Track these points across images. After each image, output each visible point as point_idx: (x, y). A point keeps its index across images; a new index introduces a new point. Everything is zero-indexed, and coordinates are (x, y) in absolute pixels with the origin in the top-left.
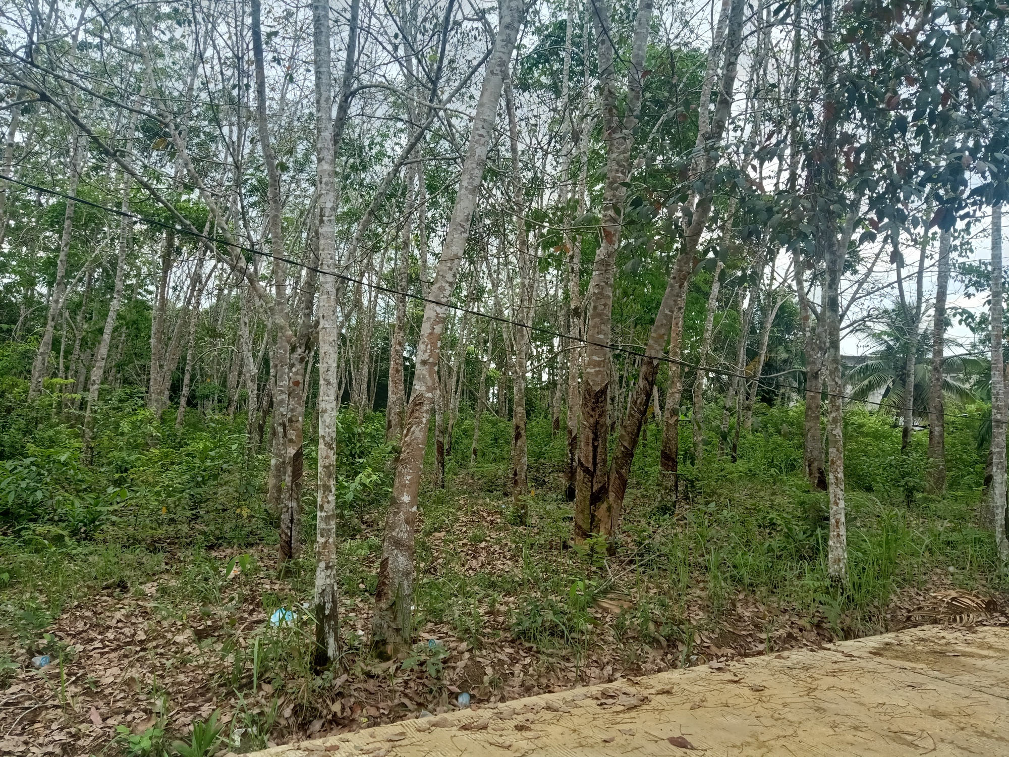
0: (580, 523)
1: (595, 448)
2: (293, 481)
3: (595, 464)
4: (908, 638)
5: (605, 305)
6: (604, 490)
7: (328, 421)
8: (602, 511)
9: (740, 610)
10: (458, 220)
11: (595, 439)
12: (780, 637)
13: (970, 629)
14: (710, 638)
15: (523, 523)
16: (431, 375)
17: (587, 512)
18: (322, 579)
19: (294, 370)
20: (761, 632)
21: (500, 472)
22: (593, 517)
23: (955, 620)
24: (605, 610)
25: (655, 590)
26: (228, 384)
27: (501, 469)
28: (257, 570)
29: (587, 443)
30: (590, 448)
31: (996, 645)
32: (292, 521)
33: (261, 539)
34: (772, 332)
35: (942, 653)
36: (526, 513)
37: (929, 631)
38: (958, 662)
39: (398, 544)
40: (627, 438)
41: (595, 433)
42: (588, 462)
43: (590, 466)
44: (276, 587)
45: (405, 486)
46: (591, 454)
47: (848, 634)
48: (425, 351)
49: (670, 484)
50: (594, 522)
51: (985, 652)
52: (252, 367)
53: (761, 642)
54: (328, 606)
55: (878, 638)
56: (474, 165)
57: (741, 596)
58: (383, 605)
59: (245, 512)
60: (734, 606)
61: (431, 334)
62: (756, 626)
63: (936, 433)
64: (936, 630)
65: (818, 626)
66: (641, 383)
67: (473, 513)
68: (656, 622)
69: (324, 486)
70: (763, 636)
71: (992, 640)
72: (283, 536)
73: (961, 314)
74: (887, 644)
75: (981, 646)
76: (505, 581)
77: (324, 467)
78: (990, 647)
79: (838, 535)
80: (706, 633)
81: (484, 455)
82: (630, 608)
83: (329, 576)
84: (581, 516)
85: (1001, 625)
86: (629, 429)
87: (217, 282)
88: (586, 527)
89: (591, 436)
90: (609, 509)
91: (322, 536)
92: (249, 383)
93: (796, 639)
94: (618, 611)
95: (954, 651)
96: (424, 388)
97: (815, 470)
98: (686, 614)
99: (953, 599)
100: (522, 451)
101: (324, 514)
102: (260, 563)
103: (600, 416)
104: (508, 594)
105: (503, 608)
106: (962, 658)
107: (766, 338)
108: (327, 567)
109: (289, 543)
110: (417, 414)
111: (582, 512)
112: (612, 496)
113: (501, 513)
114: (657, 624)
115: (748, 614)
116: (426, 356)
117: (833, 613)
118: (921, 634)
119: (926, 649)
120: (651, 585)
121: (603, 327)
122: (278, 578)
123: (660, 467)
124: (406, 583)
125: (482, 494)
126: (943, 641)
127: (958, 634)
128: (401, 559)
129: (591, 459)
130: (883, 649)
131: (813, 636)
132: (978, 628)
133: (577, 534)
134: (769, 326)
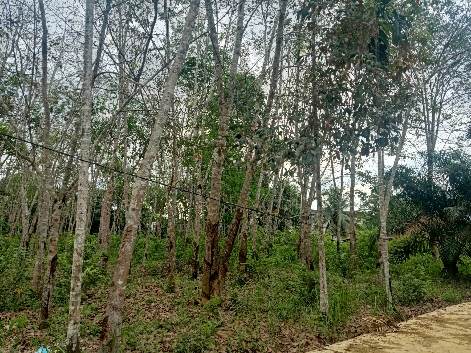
0: (204, 290)
1: (212, 253)
2: (50, 274)
3: (212, 260)
4: (359, 341)
5: (218, 183)
6: (216, 274)
7: (80, 241)
8: (215, 284)
9: (283, 332)
10: (154, 139)
11: (213, 248)
12: (303, 345)
13: (383, 335)
14: (271, 347)
15: (173, 291)
16: (137, 216)
17: (208, 285)
18: (71, 330)
19: (55, 213)
20: (294, 342)
21: (159, 265)
22: (211, 287)
23: (376, 331)
24: (219, 336)
25: (243, 324)
26: (9, 220)
27: (159, 264)
28: (26, 324)
29: (209, 251)
30: (210, 253)
31: (395, 342)
32: (49, 296)
33: (28, 306)
34: (282, 198)
35: (375, 347)
36: (174, 286)
37: (367, 337)
38: (382, 351)
39: (114, 308)
40: (228, 247)
41: (213, 245)
42: (209, 260)
43: (210, 261)
44: (38, 334)
45: (120, 275)
46: (210, 256)
47: (332, 341)
48: (134, 204)
49: (243, 269)
50: (211, 290)
51: (392, 346)
52: (27, 211)
53: (295, 348)
54: (75, 345)
55: (346, 342)
56: (163, 114)
57: (283, 324)
58: (105, 342)
59: (19, 291)
60: (280, 329)
61: (137, 195)
62: (292, 339)
63: (353, 244)
64: (369, 336)
65: (318, 337)
66: (234, 220)
67: (146, 287)
68: (245, 341)
69: (75, 277)
70: (296, 344)
71: (393, 339)
72: (43, 305)
73: (359, 193)
74: (351, 345)
75: (389, 343)
76: (167, 324)
77: (76, 266)
78: (393, 343)
79: (324, 292)
80: (269, 345)
81: (150, 257)
82: (232, 334)
83: (75, 328)
84: (205, 287)
85: (395, 332)
86: (229, 243)
87: (7, 166)
88: (207, 292)
89: (211, 246)
90: (219, 283)
91: (73, 306)
92: (23, 219)
93: (310, 345)
94: (226, 336)
95: (379, 346)
96: (133, 223)
97: (309, 261)
98: (259, 336)
99: (374, 321)
100: (173, 254)
101: (74, 293)
102: (28, 320)
103: (215, 236)
104: (169, 331)
105: (168, 339)
106: (384, 350)
107: (280, 201)
108: (75, 323)
109: (46, 309)
110: (128, 236)
111: (206, 285)
112: (220, 276)
113: (161, 287)
114: (247, 342)
115: (287, 333)
116: (134, 206)
117: (325, 331)
118: (364, 339)
119: (368, 346)
120: (241, 321)
121: (217, 193)
122: (39, 329)
123: (238, 261)
124: (118, 330)
125: (150, 277)
126: (374, 342)
127: (379, 337)
128: (116, 316)
129: (210, 258)
130: (350, 347)
131: (316, 342)
132: (386, 334)
133: (203, 296)
134: (281, 195)
